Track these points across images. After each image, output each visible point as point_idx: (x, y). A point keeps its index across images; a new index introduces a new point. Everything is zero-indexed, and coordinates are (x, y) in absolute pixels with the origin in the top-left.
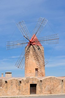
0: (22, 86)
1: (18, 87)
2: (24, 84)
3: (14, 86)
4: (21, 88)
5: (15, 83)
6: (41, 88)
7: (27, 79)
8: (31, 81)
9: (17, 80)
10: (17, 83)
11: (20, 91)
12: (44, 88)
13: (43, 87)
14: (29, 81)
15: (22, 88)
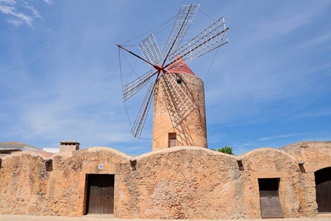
0: (54, 181)
1: (37, 184)
2: (62, 172)
3: (23, 178)
4: (48, 186)
5: (28, 168)
6: (134, 193)
7: (74, 156)
8: (93, 164)
9: (36, 158)
10: (33, 169)
11: (41, 199)
12: (146, 193)
13: (143, 189)
14: (84, 164)
15: (53, 188)
